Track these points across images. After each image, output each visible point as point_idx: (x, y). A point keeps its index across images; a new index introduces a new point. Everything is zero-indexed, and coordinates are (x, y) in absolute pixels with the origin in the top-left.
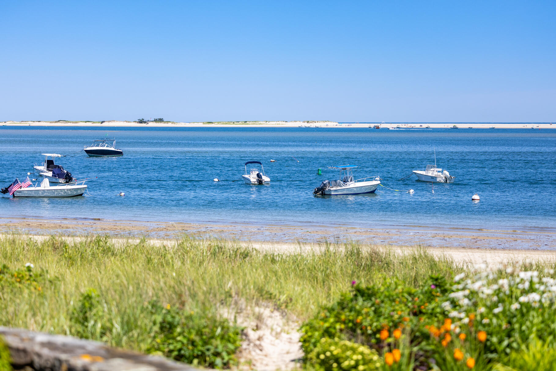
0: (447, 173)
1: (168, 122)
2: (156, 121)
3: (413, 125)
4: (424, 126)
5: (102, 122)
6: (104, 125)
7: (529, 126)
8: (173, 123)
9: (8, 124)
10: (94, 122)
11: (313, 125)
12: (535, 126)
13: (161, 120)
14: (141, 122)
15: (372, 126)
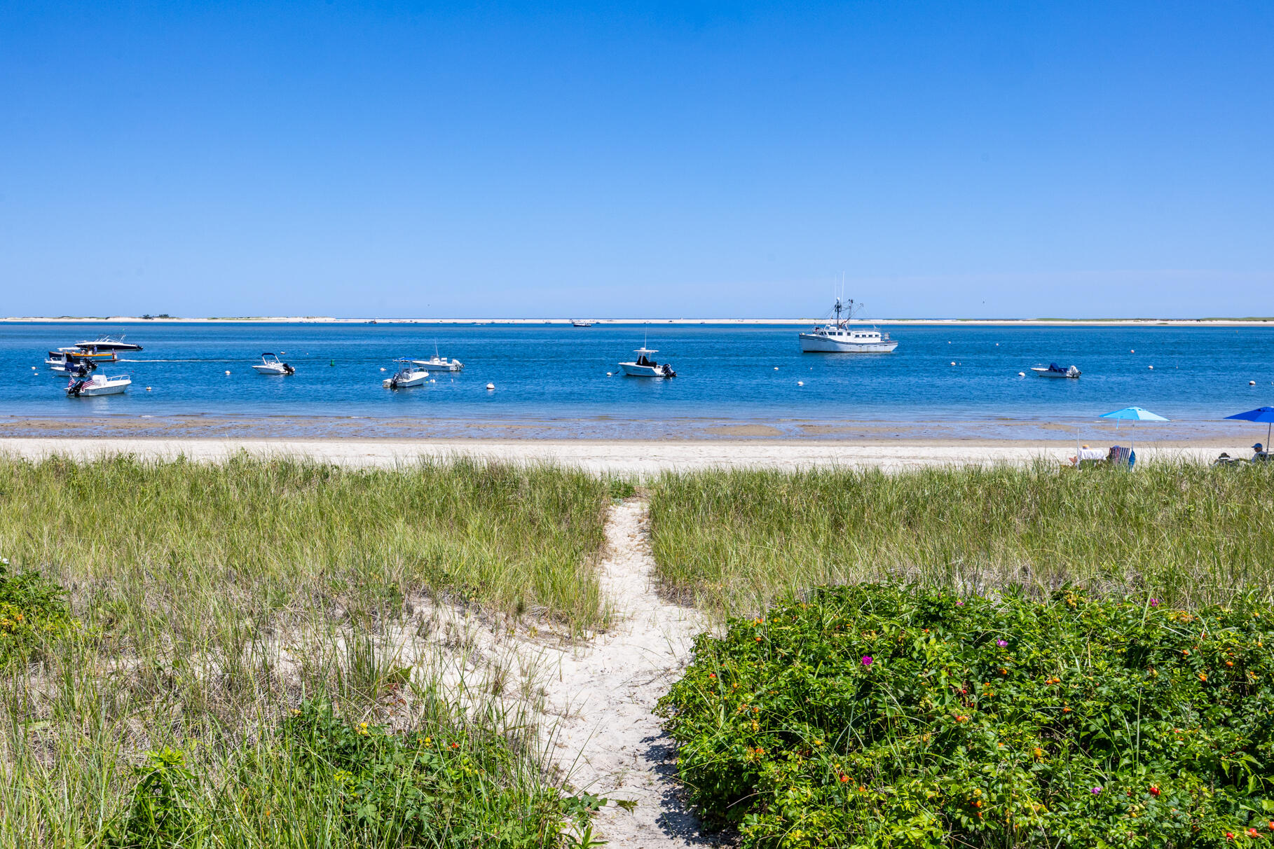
0: (456, 361)
1: (173, 318)
2: (161, 316)
3: (404, 321)
4: (414, 321)
5: (107, 318)
6: (109, 320)
7: (506, 321)
8: (178, 318)
9: (9, 320)
10: (98, 318)
11: (312, 321)
12: (511, 321)
13: (166, 316)
14: (146, 317)
15: (368, 321)
